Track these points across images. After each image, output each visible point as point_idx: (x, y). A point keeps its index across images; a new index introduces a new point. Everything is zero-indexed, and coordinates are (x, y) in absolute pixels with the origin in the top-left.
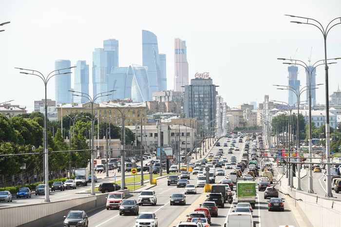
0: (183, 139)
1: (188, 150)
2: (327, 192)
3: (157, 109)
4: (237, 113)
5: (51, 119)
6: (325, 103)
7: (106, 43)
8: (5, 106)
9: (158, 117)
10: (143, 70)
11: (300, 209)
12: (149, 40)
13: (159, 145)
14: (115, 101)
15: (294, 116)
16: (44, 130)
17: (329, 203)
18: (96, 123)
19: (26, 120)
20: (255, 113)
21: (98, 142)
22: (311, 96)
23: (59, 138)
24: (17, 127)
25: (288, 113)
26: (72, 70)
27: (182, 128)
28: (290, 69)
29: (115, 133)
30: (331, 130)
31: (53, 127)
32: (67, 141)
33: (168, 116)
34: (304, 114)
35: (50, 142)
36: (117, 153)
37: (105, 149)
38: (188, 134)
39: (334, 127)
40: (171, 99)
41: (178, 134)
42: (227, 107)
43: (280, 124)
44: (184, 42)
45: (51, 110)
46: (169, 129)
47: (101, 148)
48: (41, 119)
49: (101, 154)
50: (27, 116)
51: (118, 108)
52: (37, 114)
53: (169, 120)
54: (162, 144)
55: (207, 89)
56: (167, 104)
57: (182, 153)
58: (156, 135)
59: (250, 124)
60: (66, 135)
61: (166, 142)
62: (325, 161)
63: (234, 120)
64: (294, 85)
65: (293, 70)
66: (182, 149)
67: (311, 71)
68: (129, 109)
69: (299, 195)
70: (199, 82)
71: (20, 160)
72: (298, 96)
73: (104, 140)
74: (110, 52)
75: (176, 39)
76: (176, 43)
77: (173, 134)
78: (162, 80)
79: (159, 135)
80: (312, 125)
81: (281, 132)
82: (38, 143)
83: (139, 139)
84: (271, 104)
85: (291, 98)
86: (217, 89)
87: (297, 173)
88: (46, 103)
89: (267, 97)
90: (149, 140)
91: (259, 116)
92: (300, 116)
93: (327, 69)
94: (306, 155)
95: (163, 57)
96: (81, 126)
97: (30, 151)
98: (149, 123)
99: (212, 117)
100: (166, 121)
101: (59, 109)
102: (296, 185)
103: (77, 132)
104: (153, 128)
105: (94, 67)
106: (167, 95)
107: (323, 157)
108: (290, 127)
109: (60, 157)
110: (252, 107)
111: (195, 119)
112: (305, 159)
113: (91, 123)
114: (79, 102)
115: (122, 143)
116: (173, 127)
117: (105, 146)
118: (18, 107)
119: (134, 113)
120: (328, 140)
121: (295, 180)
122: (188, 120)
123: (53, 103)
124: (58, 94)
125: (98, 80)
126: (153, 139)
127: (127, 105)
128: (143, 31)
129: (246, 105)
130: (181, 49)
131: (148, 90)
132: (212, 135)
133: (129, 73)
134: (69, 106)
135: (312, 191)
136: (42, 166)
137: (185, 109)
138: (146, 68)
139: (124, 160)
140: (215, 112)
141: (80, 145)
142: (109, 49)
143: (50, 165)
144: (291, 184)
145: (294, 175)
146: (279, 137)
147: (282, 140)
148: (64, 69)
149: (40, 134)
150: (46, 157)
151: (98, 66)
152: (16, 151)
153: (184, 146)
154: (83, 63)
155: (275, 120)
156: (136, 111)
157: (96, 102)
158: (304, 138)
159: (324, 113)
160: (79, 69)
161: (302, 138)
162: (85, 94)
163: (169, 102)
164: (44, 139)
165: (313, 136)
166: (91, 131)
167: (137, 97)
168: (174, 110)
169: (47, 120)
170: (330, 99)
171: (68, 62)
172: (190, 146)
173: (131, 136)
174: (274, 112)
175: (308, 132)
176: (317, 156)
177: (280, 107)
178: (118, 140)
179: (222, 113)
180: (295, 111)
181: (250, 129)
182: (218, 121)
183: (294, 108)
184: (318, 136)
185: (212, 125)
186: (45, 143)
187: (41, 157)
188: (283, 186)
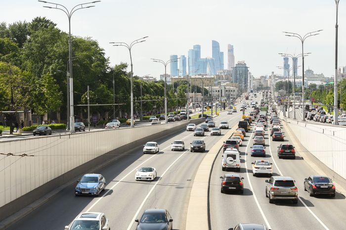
0: (232, 93)
1: (234, 98)
2: (302, 119)
3: (219, 78)
4: (258, 81)
5: (168, 84)
6: (302, 76)
7: (194, 47)
8: (146, 77)
9: (220, 83)
10: (212, 60)
11: (289, 127)
12: (215, 45)
13: (220, 96)
14: (199, 75)
15: (286, 82)
16: (165, 88)
17: (303, 124)
18: (190, 85)
19: (156, 84)
20: (267, 81)
21: (191, 94)
22: (295, 72)
23: (172, 93)
24: (152, 87)
25: (284, 80)
26: (178, 60)
27: (231, 88)
28: (284, 59)
29: (199, 90)
30: (305, 89)
31: (169, 87)
32: (176, 94)
33: (224, 82)
34: (291, 81)
35: (167, 94)
36: (200, 99)
37: (194, 98)
38: (234, 91)
39: (306, 87)
40: (226, 74)
41: (229, 91)
42: (253, 78)
43: (280, 86)
44: (233, 46)
45: (168, 79)
46: (225, 88)
47: (192, 97)
48: (164, 84)
49: (192, 101)
50: (157, 82)
51: (200, 78)
52: (161, 81)
53: (225, 84)
54: (222, 96)
55: (244, 69)
56: (224, 76)
57: (231, 100)
58: (219, 91)
59: (265, 86)
60: (175, 91)
61: (223, 94)
62: (302, 104)
63: (256, 84)
64: (286, 66)
65: (286, 59)
66: (232, 98)
67: (295, 60)
68: (206, 79)
69: (288, 120)
70: (240, 66)
71: (154, 103)
72: (289, 72)
73: (194, 94)
74: (196, 51)
75: (229, 45)
76: (228, 47)
77: (227, 91)
78: (222, 65)
79: (220, 91)
80: (295, 86)
81: (280, 90)
82: (162, 95)
83: (211, 93)
84: (275, 76)
85: (285, 73)
86: (248, 69)
87: (288, 110)
88: (166, 76)
89: (273, 73)
90: (215, 94)
91: (269, 82)
92: (289, 82)
93: (303, 58)
94: (292, 101)
95: (222, 53)
96: (182, 87)
97: (158, 99)
98: (215, 85)
99: (246, 82)
100: (223, 84)
101: (172, 79)
102: (287, 115)
103: (180, 90)
104: (217, 88)
105: (189, 58)
106: (224, 72)
107: (301, 102)
108: (284, 87)
109: (172, 102)
110: (265, 77)
111: (238, 83)
112: (292, 103)
113: (187, 85)
114: (181, 75)
115: (202, 95)
116: (227, 87)
117: (194, 96)
118: (152, 78)
119: (208, 80)
120: (304, 94)
121: (287, 113)
122: (234, 84)
123: (169, 76)
124: (171, 72)
125: (191, 65)
126: (217, 93)
127: (205, 77)
128: (213, 41)
129: (263, 77)
130: (231, 50)
131: (215, 69)
132: (246, 91)
133: (206, 61)
134: (177, 77)
135: (295, 119)
136: (164, 106)
137: (233, 78)
138: (214, 59)
139: (203, 103)
140: (247, 80)
141: (182, 96)
142: (196, 49)
143: (167, 106)
144: (284, 115)
145: (286, 111)
146: (279, 92)
147: (281, 94)
148: (174, 59)
149: (163, 91)
150: (166, 102)
151: (191, 58)
152: (151, 99)
153: (232, 97)
154: (184, 56)
155: (277, 84)
156: (209, 79)
157: (190, 75)
158: (291, 93)
159: (302, 80)
160: (181, 59)
161: (290, 92)
162: (184, 71)
163: (225, 75)
164: (165, 93)
165: (296, 92)
166: (187, 89)
167: (209, 73)
168: (227, 79)
169: (166, 84)
170: (304, 73)
171: (177, 56)
172: (235, 97)
173: (206, 92)
174: (276, 80)
175: (293, 89)
176: (297, 101)
177: (280, 77)
178: (200, 94)
179: (251, 81)
180: (287, 80)
181: (265, 88)
182: (249, 84)
183: (286, 78)
184: (299, 91)
185: (246, 86)
186: (165, 95)
187: (163, 102)
188: (281, 116)
